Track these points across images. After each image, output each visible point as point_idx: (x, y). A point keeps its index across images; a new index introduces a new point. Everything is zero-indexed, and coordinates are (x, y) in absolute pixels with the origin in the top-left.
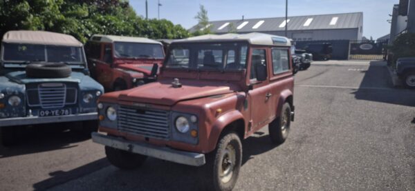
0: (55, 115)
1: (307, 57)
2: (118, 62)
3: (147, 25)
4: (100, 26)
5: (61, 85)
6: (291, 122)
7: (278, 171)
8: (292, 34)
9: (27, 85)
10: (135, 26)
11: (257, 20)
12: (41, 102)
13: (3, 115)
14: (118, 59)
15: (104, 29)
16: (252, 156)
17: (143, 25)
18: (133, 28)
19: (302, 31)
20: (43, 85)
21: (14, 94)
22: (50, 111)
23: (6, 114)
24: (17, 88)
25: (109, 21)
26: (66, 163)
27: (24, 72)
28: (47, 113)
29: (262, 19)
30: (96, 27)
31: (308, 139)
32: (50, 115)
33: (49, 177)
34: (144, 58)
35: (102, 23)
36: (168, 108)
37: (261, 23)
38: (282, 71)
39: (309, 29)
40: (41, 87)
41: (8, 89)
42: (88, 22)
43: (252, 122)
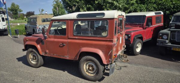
43: (47, 51)
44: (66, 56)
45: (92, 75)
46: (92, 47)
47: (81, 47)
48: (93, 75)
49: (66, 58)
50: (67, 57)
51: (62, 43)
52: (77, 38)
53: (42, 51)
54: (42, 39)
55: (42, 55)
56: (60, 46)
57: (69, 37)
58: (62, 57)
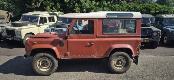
43: (68, 53)
44: (93, 55)
45: (120, 68)
46: (122, 44)
47: (111, 44)
48: (122, 68)
49: (93, 58)
50: (95, 56)
51: (89, 43)
52: (106, 36)
53: (60, 54)
54: (60, 40)
55: (60, 58)
56: (86, 46)
57: (97, 36)
58: (88, 57)
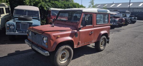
0: (24, 33)
1: (135, 18)
2: (52, 17)
3: (69, 5)
4: (52, 5)
5: (27, 23)
6: (107, 44)
7: (90, 62)
8: (133, 9)
9: (17, 23)
10: (65, 5)
11: (119, 4)
12: (21, 28)
13: (8, 31)
14: (52, 16)
15: (54, 6)
16: (85, 55)
17: (68, 5)
18: (64, 6)
19: (138, 8)
20: (22, 23)
21: (12, 25)
22: (22, 31)
23: (9, 31)
24: (13, 23)
25: (55, 3)
26: (23, 48)
27: (18, 19)
28: (21, 32)
29: (121, 3)
30: (51, 5)
31: (113, 51)
32: (22, 32)
33: (15, 52)
34: (61, 16)
35: (53, 4)
36: (41, 34)
37: (120, 4)
38: (103, 23)
39: (141, 7)
40: (21, 23)
41: (10, 23)
42: (48, 3)
43: (80, 42)
44: (92, 41)
47: (100, 31)
48: (103, 47)
52: (98, 26)
53: (75, 44)
54: (76, 32)
57: (94, 26)
58: (90, 43)
